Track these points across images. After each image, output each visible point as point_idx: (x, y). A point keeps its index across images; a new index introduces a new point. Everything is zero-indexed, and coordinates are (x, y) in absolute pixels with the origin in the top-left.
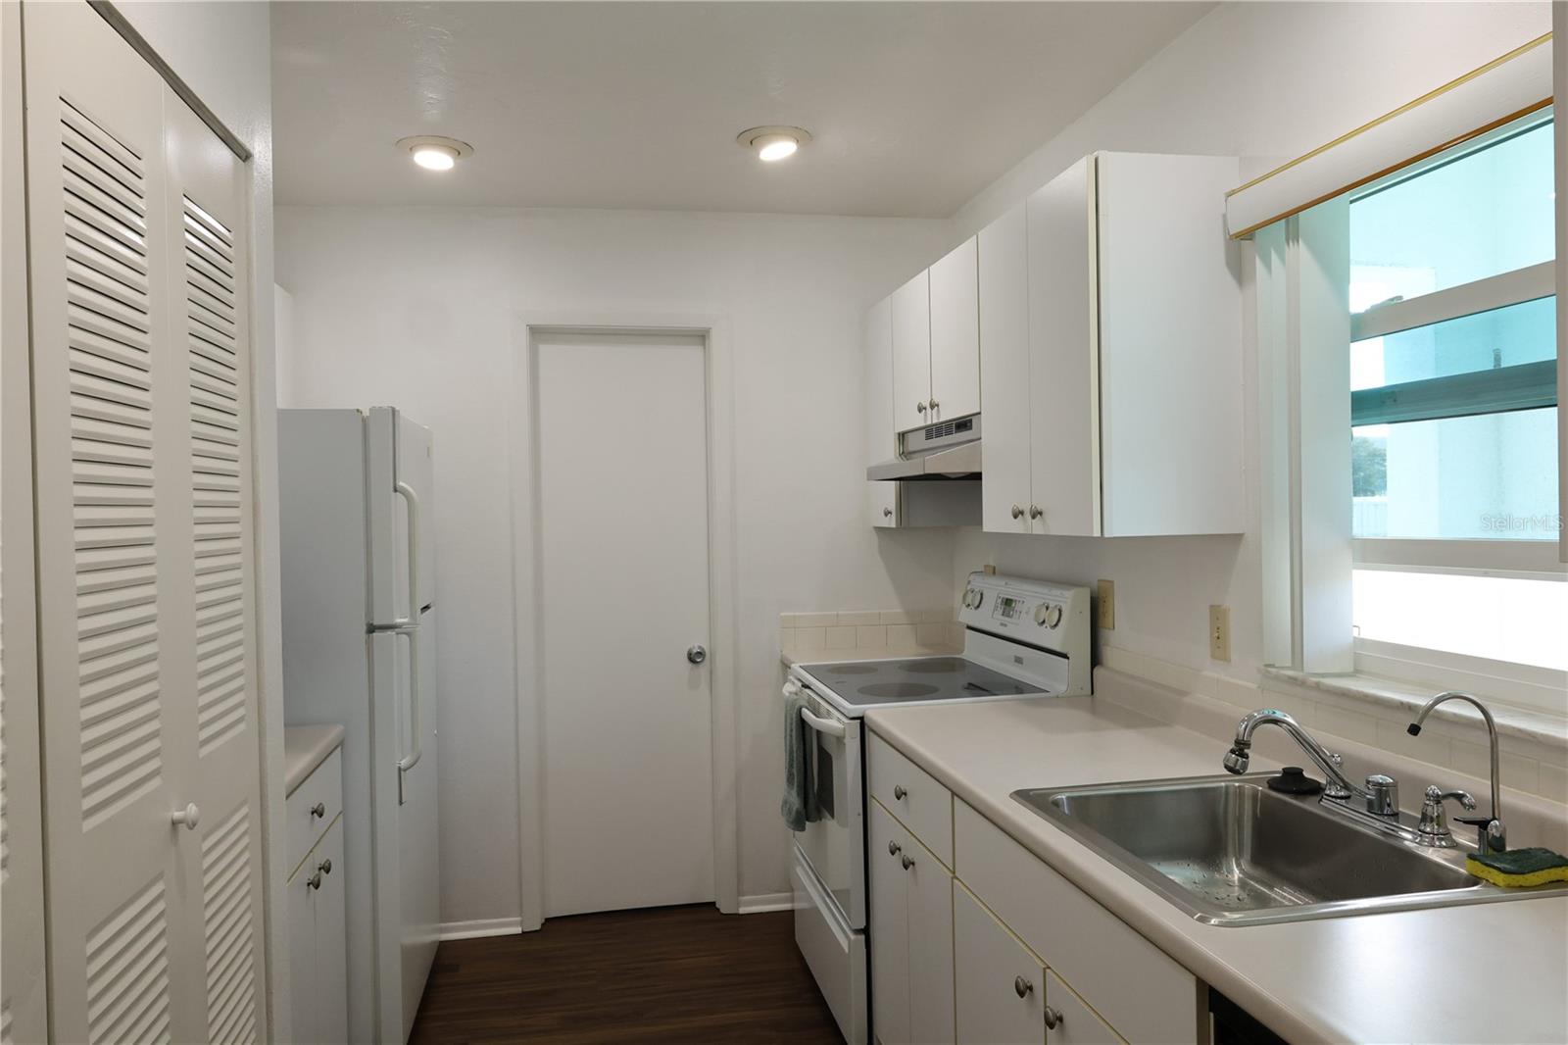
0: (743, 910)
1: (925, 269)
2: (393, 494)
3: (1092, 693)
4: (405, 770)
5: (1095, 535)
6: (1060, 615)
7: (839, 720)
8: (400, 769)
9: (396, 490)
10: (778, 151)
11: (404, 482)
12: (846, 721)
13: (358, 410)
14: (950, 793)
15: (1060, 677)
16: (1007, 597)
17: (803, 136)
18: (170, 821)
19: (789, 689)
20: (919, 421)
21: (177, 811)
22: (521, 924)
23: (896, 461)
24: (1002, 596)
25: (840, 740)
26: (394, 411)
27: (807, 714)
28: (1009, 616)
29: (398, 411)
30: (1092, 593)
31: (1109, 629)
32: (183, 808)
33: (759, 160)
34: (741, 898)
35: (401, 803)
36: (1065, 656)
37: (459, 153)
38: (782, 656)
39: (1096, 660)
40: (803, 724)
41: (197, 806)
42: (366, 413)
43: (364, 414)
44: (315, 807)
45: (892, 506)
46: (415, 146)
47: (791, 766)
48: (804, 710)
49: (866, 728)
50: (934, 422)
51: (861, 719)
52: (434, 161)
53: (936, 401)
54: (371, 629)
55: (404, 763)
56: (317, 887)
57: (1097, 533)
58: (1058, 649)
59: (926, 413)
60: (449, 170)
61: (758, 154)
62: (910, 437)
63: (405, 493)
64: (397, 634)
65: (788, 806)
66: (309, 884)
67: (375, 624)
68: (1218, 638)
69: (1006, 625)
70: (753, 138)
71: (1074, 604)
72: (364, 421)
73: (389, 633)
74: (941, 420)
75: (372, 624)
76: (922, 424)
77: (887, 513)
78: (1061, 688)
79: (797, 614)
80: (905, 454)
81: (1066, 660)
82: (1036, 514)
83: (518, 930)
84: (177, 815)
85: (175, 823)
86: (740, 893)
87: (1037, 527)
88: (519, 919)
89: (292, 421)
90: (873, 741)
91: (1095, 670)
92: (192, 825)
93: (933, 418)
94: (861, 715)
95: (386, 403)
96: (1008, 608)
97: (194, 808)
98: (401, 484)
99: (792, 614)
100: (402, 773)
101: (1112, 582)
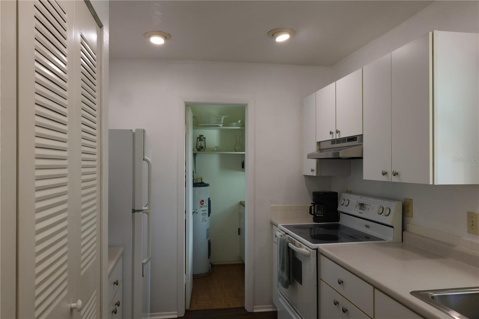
0: (255, 311)
1: (334, 82)
2: (143, 161)
3: (402, 241)
4: (145, 264)
5: (430, 184)
6: (390, 211)
7: (307, 249)
8: (143, 264)
9: (144, 160)
10: (283, 38)
11: (147, 157)
12: (311, 250)
13: (131, 130)
14: (373, 287)
15: (390, 235)
16: (361, 202)
17: (293, 33)
18: (70, 307)
19: (278, 234)
20: (330, 137)
21: (73, 303)
22: (177, 314)
23: (317, 153)
24: (359, 202)
25: (308, 256)
26: (144, 131)
27: (291, 245)
28: (363, 209)
29: (146, 131)
30: (403, 203)
31: (411, 217)
32: (76, 302)
33: (275, 41)
34: (254, 306)
35: (143, 276)
36: (392, 227)
37: (166, 38)
38: (271, 220)
39: (404, 229)
40: (289, 248)
41: (81, 301)
42: (134, 131)
43: (133, 131)
44: (115, 282)
45: (314, 167)
46: (151, 35)
47: (283, 263)
48: (290, 243)
49: (319, 253)
50: (337, 138)
51: (317, 249)
52: (157, 41)
53: (339, 130)
54: (134, 211)
55: (144, 261)
56: (116, 313)
57: (431, 183)
58: (390, 224)
59: (333, 135)
60: (163, 44)
61: (275, 39)
62: (322, 144)
63: (147, 161)
64: (143, 213)
65: (282, 278)
66: (112, 312)
67: (136, 209)
68: (473, 225)
69: (362, 213)
70: (274, 33)
71: (395, 208)
72: (134, 134)
73: (141, 213)
74: (341, 137)
75: (134, 209)
76: (331, 138)
77: (312, 170)
78: (390, 239)
79: (276, 205)
80: (320, 150)
81: (393, 229)
82: (395, 174)
83: (176, 316)
84: (73, 305)
85: (72, 309)
86: (254, 305)
87: (395, 179)
88: (176, 312)
89: (113, 133)
90: (322, 259)
91: (403, 233)
92: (80, 310)
93: (336, 136)
94: (316, 248)
95: (141, 127)
96: (362, 207)
97: (81, 302)
98: (146, 157)
99: (274, 205)
100: (144, 265)
101: (412, 199)
